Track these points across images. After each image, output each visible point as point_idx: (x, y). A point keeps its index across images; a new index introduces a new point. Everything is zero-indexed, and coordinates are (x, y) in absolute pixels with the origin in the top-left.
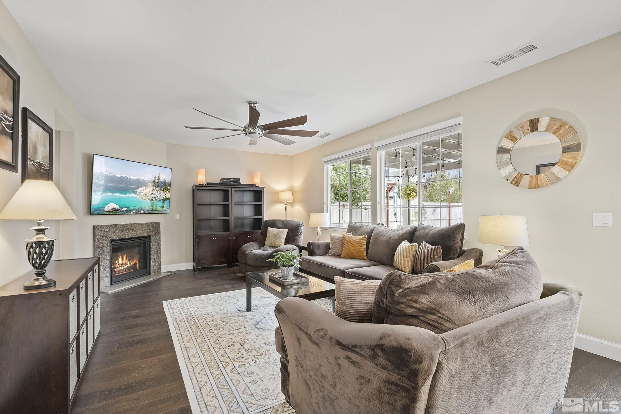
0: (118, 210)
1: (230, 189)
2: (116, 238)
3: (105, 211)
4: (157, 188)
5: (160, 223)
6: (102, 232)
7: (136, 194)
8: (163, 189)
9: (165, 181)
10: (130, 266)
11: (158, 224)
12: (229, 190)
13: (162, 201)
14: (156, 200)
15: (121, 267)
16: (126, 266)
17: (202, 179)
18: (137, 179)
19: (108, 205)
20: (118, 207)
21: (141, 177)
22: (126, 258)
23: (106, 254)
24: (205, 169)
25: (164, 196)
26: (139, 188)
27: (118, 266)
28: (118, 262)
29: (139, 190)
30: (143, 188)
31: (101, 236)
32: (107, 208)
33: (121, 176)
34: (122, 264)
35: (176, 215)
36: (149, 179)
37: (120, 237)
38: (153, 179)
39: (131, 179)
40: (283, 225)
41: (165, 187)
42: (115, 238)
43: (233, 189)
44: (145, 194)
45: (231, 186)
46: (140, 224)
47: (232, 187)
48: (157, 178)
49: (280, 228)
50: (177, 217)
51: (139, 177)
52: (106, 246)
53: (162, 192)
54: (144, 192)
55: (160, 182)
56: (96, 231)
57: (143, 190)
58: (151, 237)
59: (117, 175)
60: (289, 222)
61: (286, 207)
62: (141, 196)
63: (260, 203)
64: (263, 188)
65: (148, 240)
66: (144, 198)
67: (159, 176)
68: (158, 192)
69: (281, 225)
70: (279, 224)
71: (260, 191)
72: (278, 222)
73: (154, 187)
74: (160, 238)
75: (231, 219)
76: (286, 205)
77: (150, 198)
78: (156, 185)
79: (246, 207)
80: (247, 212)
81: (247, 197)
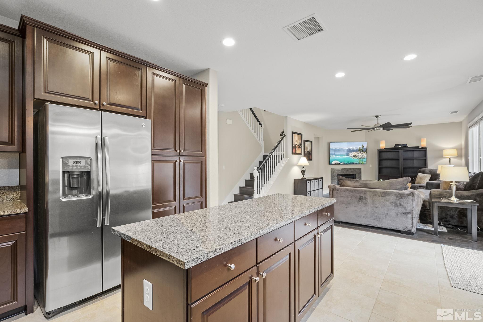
2: (339, 174)
4: (362, 152)
5: (361, 168)
6: (334, 171)
7: (349, 156)
11: (361, 169)
12: (399, 151)
14: (362, 158)
17: (383, 146)
18: (348, 149)
19: (333, 162)
20: (339, 162)
23: (336, 179)
24: (384, 141)
26: (350, 153)
30: (353, 153)
31: (333, 173)
33: (339, 148)
35: (370, 165)
36: (356, 148)
37: (341, 174)
38: (359, 148)
39: (345, 149)
43: (402, 150)
46: (351, 169)
47: (401, 149)
48: (361, 147)
49: (427, 174)
50: (371, 166)
52: (335, 176)
53: (365, 154)
54: (353, 155)
55: (364, 149)
56: (332, 171)
58: (356, 175)
59: (337, 148)
60: (434, 170)
61: (450, 161)
62: (352, 157)
63: (425, 158)
64: (427, 148)
65: (355, 176)
66: (353, 157)
67: (363, 146)
68: (363, 154)
69: (428, 172)
70: (427, 171)
71: (424, 150)
72: (427, 170)
73: (360, 152)
74: (361, 176)
75: (400, 168)
76: (450, 159)
77: (358, 157)
78: (361, 151)
79: (415, 161)
80: (416, 164)
81: (416, 154)
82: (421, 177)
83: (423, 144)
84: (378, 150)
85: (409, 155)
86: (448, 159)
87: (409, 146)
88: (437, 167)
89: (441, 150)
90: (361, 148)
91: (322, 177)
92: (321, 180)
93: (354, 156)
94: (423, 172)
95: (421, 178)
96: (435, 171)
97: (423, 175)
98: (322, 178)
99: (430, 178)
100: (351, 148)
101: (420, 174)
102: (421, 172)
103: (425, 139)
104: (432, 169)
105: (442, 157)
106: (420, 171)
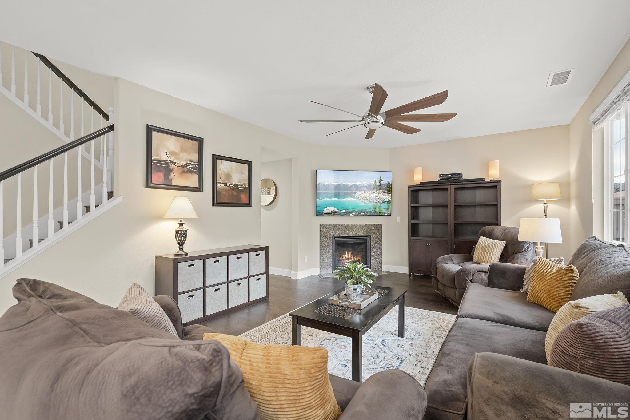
0: (337, 212)
1: (449, 187)
3: (324, 213)
4: (379, 191)
5: (381, 224)
6: (326, 230)
7: (354, 198)
8: (386, 191)
9: (388, 183)
10: (354, 261)
11: (380, 225)
12: (447, 188)
13: (387, 203)
14: (378, 202)
15: (347, 260)
16: (351, 260)
17: (418, 178)
18: (354, 185)
19: (326, 209)
20: (336, 210)
21: (358, 182)
22: (351, 254)
23: (329, 247)
24: (421, 168)
25: (388, 198)
26: (357, 193)
27: (345, 259)
28: (345, 256)
29: (358, 194)
31: (325, 233)
32: (326, 211)
33: (338, 183)
34: (348, 258)
35: (398, 217)
36: (368, 183)
37: (342, 235)
38: (373, 183)
39: (348, 185)
40: (503, 234)
41: (389, 189)
42: (337, 235)
43: (453, 187)
44: (364, 197)
45: (450, 184)
46: (360, 225)
48: (378, 181)
49: (497, 239)
50: (399, 219)
51: (356, 183)
52: (329, 241)
53: (385, 194)
55: (382, 185)
56: (322, 229)
57: (362, 193)
58: (372, 237)
60: (512, 230)
61: (545, 208)
62: (360, 200)
63: (495, 203)
64: (500, 182)
65: (369, 239)
66: (363, 201)
67: (380, 179)
68: (381, 195)
69: (500, 235)
70: (498, 232)
71: (495, 186)
72: (497, 230)
73: (375, 191)
74: (381, 239)
75: (449, 223)
76: (546, 205)
77: (371, 201)
78: (378, 188)
79: (478, 209)
80: (480, 215)
81: (480, 196)
82: (484, 246)
83: (493, 174)
84: (409, 187)
85: (466, 196)
86: (541, 206)
87: (466, 176)
88: (519, 224)
89: (530, 186)
90: (378, 184)
91: (268, 247)
92: (263, 253)
93: (364, 198)
94: (490, 235)
95: (484, 249)
96: (514, 233)
97: (490, 240)
98: (266, 249)
99: (504, 249)
100: (360, 183)
101: (482, 239)
102: (484, 235)
103: (497, 162)
104: (508, 227)
105: (531, 200)
106: (483, 231)
